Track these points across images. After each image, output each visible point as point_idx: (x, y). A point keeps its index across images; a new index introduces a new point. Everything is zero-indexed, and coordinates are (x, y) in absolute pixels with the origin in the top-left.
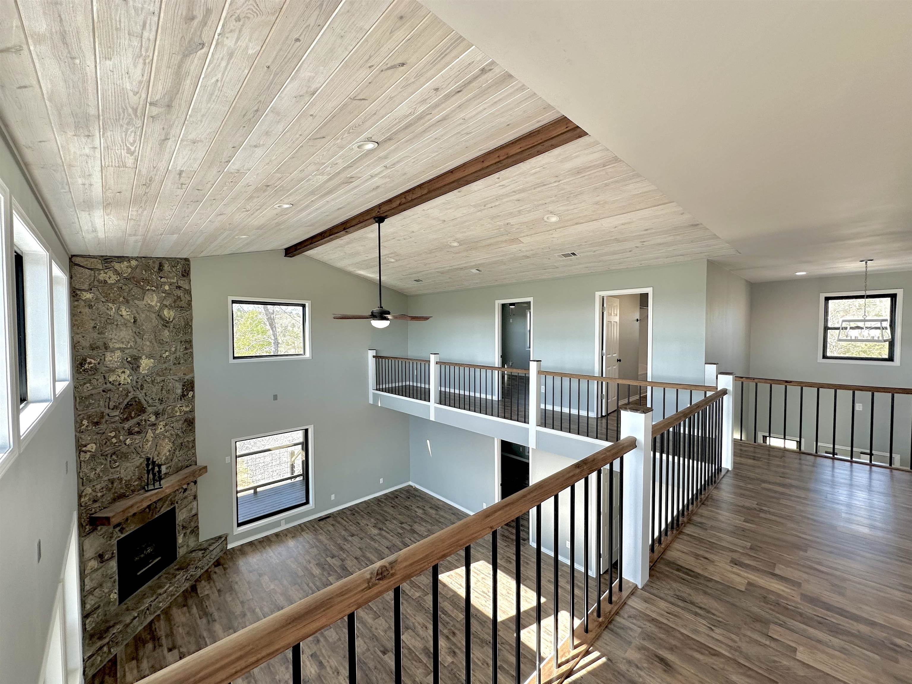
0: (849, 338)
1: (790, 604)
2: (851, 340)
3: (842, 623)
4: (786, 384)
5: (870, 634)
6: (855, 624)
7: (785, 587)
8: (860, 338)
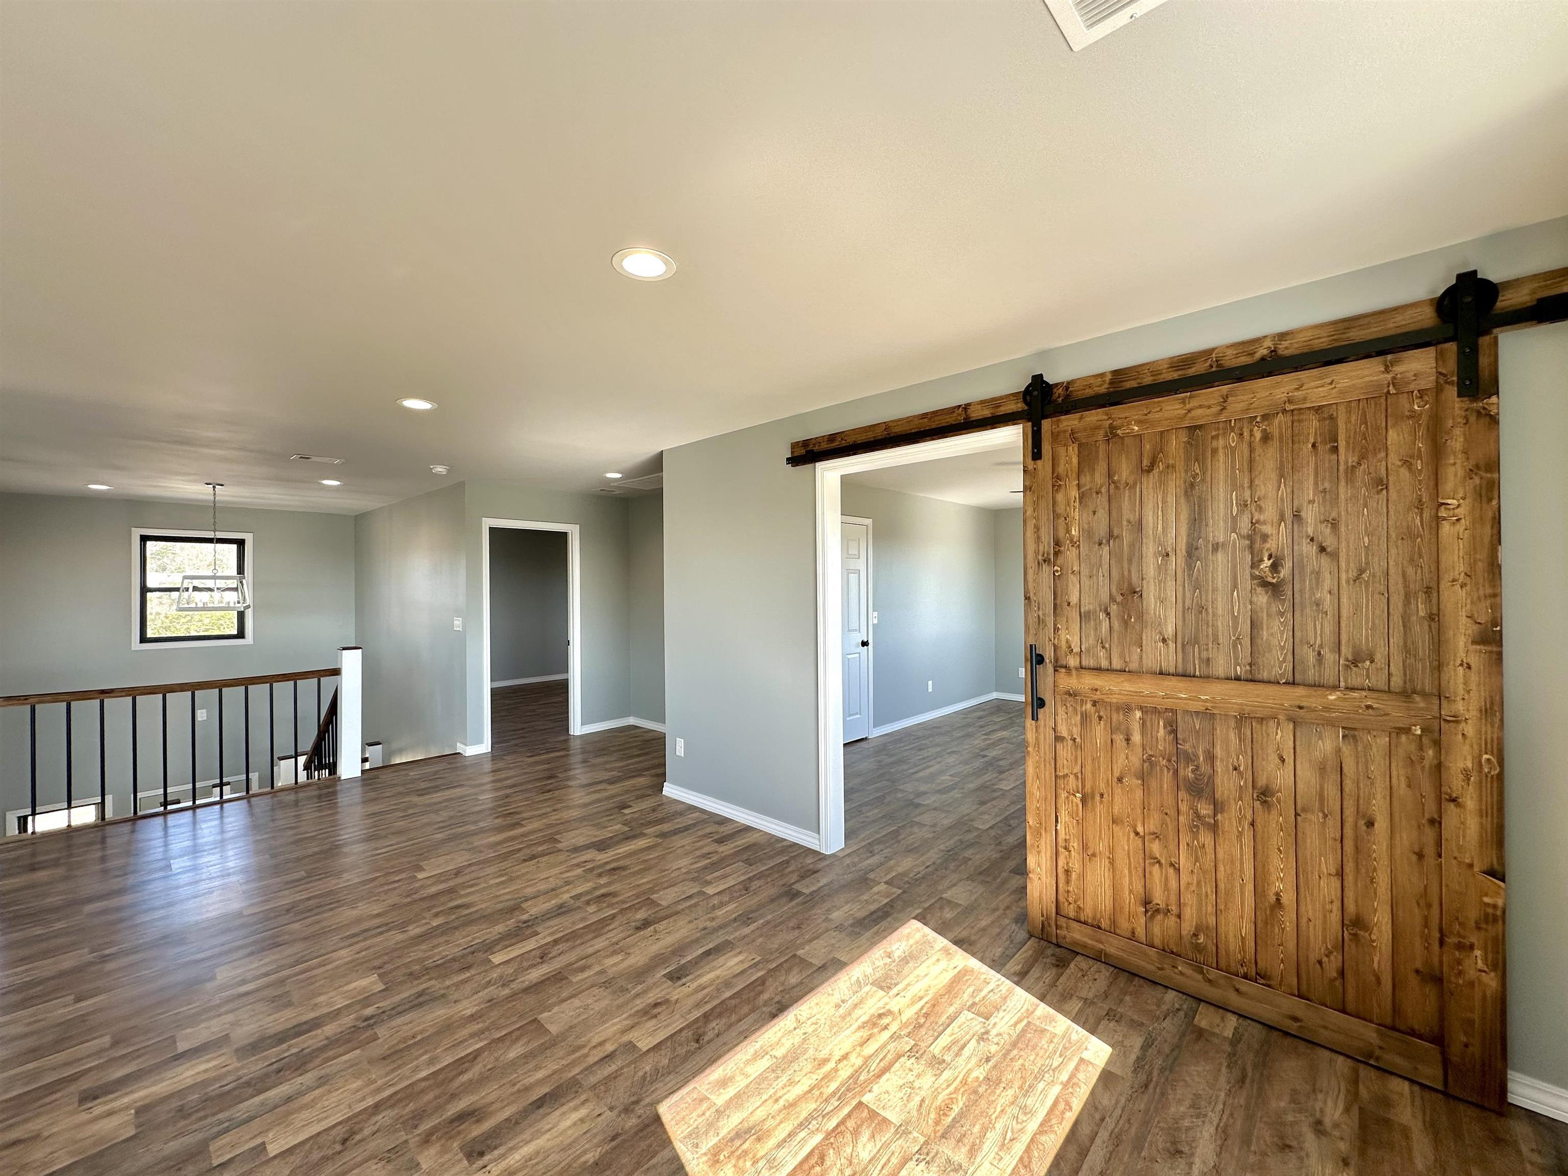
0: (193, 605)
1: (225, 1082)
2: (196, 609)
3: (305, 1045)
4: (102, 696)
5: (339, 1030)
6: (319, 1031)
7: (208, 1061)
8: (210, 605)
